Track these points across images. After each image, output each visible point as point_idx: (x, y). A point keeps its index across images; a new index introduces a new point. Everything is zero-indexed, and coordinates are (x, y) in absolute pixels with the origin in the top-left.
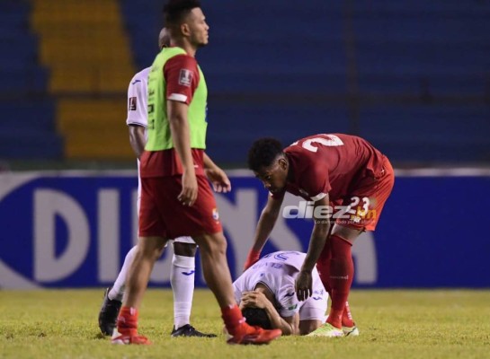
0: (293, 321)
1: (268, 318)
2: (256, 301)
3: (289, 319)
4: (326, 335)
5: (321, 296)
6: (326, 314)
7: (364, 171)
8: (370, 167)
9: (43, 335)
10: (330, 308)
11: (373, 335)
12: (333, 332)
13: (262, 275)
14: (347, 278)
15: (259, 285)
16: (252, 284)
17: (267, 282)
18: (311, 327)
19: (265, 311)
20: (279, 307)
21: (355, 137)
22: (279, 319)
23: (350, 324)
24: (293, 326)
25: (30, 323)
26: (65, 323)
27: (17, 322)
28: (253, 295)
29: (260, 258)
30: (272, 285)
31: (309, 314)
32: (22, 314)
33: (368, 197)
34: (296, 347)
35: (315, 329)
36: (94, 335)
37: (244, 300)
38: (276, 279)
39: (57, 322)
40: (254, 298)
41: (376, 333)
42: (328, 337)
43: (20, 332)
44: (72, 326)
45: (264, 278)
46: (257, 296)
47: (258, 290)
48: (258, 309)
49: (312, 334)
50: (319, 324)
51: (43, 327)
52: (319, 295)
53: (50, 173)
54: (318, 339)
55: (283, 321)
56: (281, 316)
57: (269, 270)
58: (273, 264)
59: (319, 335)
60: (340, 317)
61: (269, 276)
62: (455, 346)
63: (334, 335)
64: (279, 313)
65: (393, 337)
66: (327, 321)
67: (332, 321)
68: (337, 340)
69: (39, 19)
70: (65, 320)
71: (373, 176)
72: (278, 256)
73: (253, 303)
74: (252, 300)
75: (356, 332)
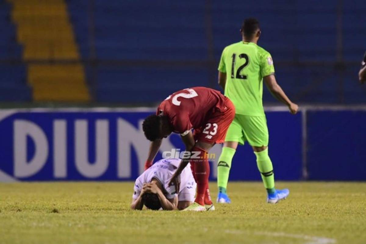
0: (174, 201)
1: (158, 199)
2: (151, 189)
3: (171, 201)
4: (195, 210)
5: (192, 186)
6: (195, 197)
7: (214, 109)
8: (218, 106)
9: (19, 210)
10: (197, 193)
11: (224, 210)
12: (199, 208)
13: (155, 173)
14: (205, 173)
15: (153, 179)
16: (149, 178)
17: (158, 177)
18: (186, 205)
19: (157, 195)
20: (165, 193)
21: (209, 89)
22: (165, 200)
23: (209, 203)
24: (174, 205)
25: (12, 203)
26: (33, 203)
27: (3, 202)
28: (149, 185)
29: (154, 163)
30: (161, 179)
31: (184, 197)
32: (7, 197)
33: (216, 123)
34: (176, 218)
35: (187, 206)
36: (51, 211)
37: (144, 188)
38: (164, 176)
39: (28, 202)
40: (150, 187)
41: (225, 209)
42: (196, 211)
43: (6, 209)
44: (38, 205)
45: (157, 174)
46: (152, 186)
47: (153, 182)
48: (153, 194)
49: (186, 210)
50: (191, 203)
51: (19, 205)
52: (191, 186)
53: (24, 110)
54: (190, 212)
55: (168, 201)
56: (167, 198)
57: (159, 169)
58: (162, 166)
59: (190, 210)
60: (203, 198)
61: (160, 173)
62: (275, 216)
63: (200, 210)
64: (166, 196)
65: (236, 211)
66: (195, 201)
67: (198, 200)
68: (201, 213)
69: (16, 14)
70: (34, 201)
71: (219, 111)
72: (165, 161)
73: (150, 191)
74: (149, 189)
75: (213, 208)
